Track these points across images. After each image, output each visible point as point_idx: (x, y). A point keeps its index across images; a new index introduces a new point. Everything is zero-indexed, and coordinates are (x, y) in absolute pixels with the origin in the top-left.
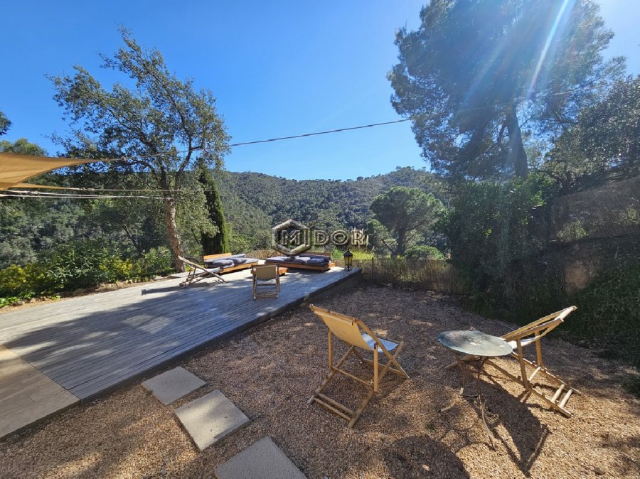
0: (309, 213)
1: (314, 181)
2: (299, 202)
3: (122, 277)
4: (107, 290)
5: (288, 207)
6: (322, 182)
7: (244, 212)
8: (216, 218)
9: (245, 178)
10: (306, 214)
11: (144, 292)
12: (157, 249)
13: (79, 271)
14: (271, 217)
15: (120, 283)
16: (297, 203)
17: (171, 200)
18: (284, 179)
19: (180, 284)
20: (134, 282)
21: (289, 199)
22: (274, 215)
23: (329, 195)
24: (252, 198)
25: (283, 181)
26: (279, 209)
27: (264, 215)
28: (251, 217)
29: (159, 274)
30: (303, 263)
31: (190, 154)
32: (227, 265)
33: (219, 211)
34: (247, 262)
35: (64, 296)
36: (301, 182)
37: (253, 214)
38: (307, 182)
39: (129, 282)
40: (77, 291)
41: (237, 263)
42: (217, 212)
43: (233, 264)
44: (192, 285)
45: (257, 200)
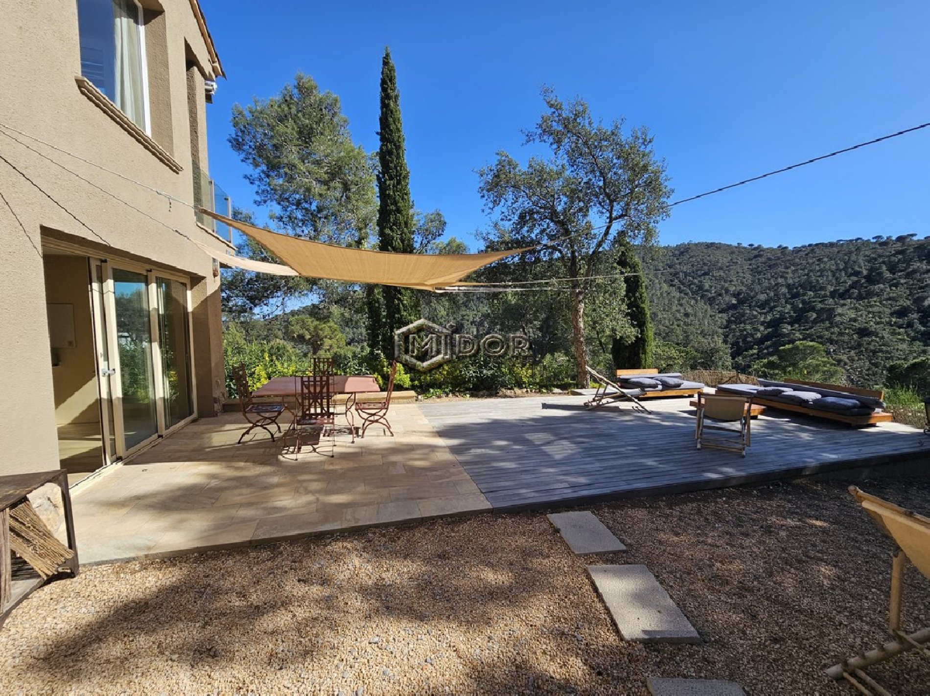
0: (813, 309)
1: (831, 245)
2: (789, 286)
3: (520, 385)
4: (506, 396)
5: (762, 297)
6: (857, 245)
7: (674, 308)
8: (637, 316)
9: (682, 253)
10: (805, 310)
11: (545, 406)
12: (553, 355)
13: (485, 372)
14: (724, 315)
15: (517, 391)
16: (784, 290)
17: (580, 293)
18: (759, 248)
19: (585, 404)
20: (531, 391)
21: (766, 284)
22: (731, 312)
23: (871, 270)
24: (689, 286)
25: (756, 252)
26: (741, 302)
27: (710, 312)
28: (687, 315)
29: (558, 387)
30: (803, 402)
31: (609, 228)
32: (650, 386)
33: (643, 305)
34: (682, 386)
35: (472, 396)
36: (797, 250)
37: (690, 310)
38: (812, 249)
39: (527, 391)
40: (481, 393)
41: (666, 386)
42: (638, 307)
43: (660, 387)
44: (600, 408)
45: (700, 288)
